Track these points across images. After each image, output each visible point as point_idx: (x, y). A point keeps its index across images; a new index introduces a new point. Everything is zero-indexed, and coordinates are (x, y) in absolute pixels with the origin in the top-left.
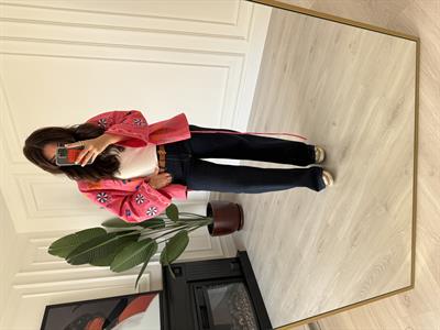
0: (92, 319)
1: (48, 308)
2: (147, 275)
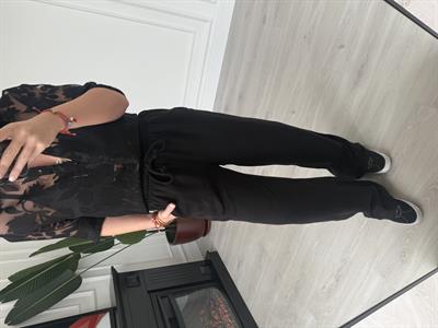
2: (91, 293)
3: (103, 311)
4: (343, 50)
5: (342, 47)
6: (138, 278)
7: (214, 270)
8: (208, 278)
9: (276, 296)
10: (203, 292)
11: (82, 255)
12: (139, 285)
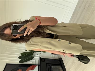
0: (19, 69)
1: (7, 64)
2: (35, 60)
3: (37, 65)
6: (44, 60)
7: (61, 62)
8: (59, 64)
11: (34, 52)
12: (45, 61)
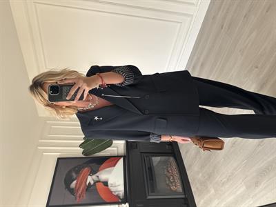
1: (59, 159)
2: (115, 148)
4: (257, 69)
5: (257, 67)
9: (200, 175)
10: (167, 158)
12: (137, 148)
